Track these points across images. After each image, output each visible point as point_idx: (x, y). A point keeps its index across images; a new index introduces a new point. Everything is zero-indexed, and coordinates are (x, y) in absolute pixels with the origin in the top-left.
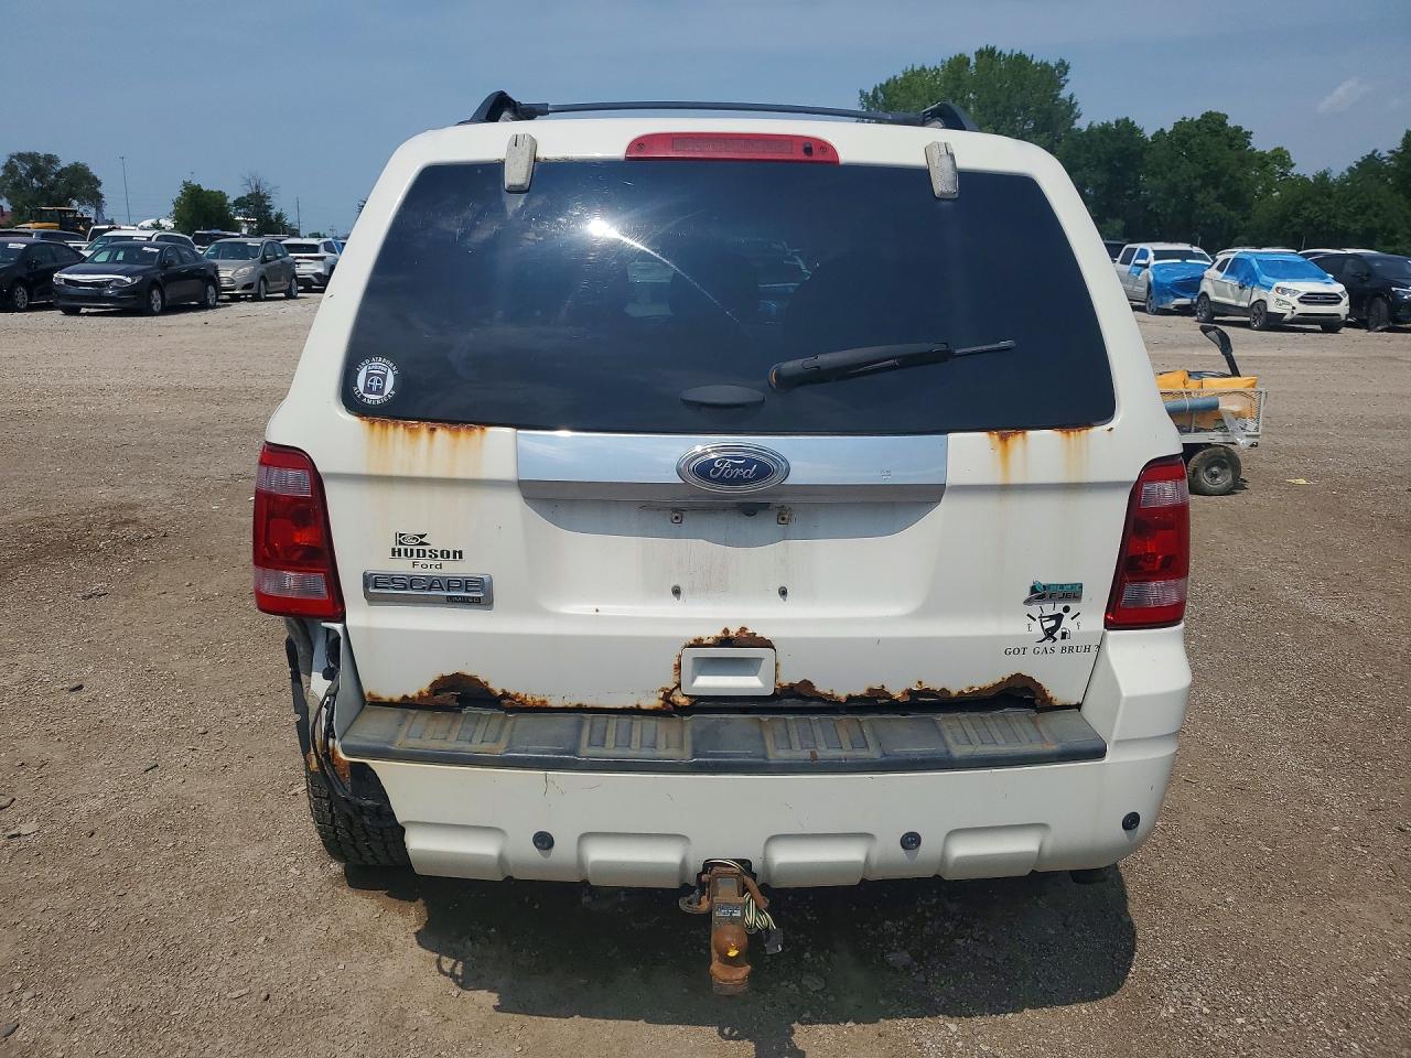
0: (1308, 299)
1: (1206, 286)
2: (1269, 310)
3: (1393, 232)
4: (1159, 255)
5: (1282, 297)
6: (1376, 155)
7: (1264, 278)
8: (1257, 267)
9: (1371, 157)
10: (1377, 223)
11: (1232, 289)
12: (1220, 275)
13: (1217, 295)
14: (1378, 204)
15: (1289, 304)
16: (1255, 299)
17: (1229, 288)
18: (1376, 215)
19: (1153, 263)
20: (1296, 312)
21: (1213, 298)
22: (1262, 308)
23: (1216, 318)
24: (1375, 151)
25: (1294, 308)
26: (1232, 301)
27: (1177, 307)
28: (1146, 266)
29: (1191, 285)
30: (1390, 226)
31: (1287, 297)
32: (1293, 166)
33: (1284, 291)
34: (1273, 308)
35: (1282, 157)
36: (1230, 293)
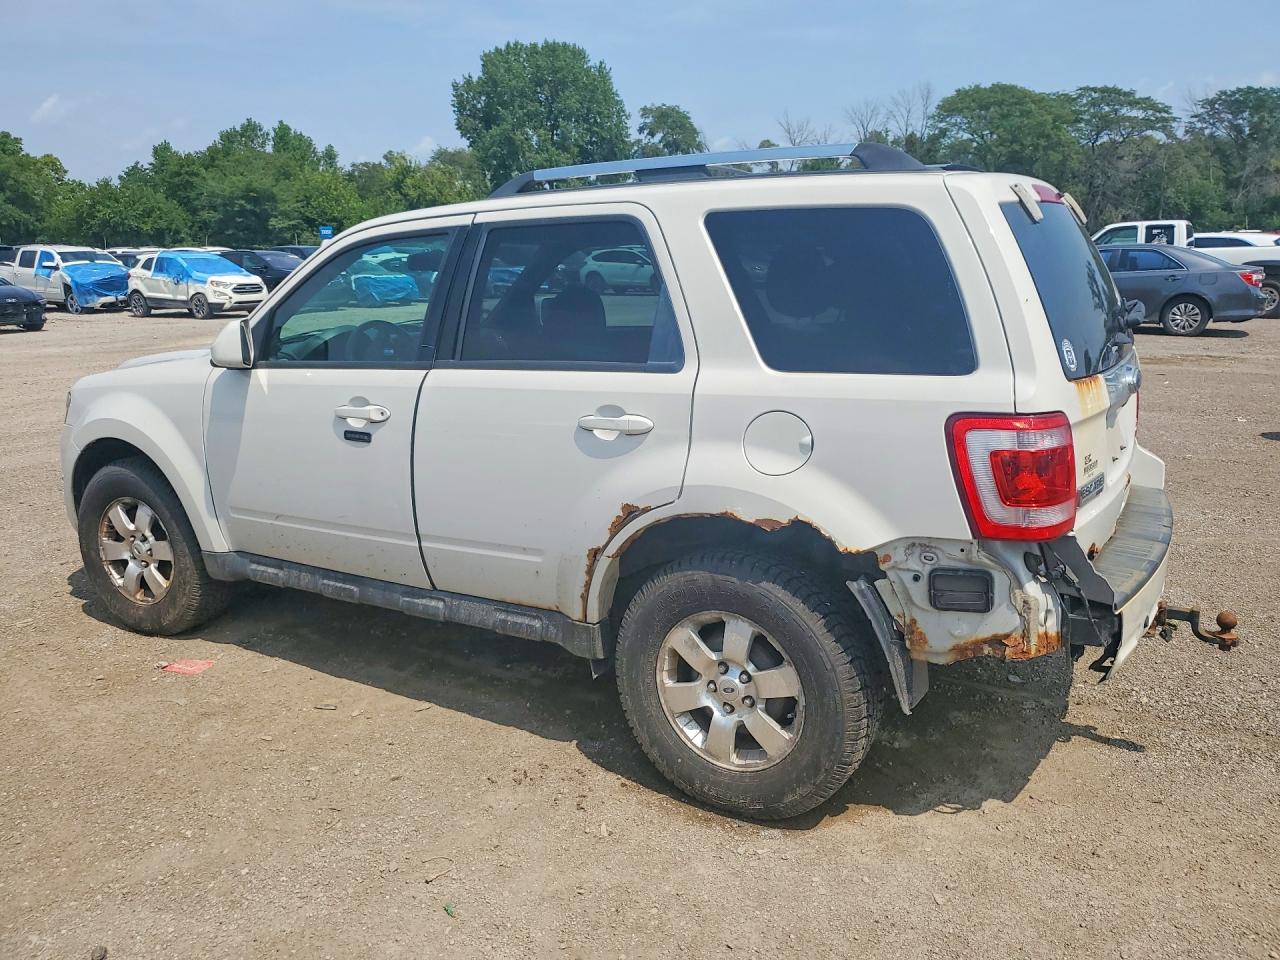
0: (240, 289)
1: (133, 284)
2: (210, 301)
3: (177, 232)
4: (64, 257)
5: (217, 289)
6: (139, 166)
7: (196, 274)
8: (185, 265)
9: (135, 167)
10: (163, 224)
11: (166, 285)
12: (149, 274)
13: (150, 291)
14: (159, 209)
15: (225, 295)
16: (192, 292)
17: (162, 284)
18: (161, 218)
19: (62, 265)
20: (233, 301)
21: (147, 294)
22: (202, 300)
23: (153, 312)
24: (137, 163)
25: (231, 298)
26: (170, 296)
27: (103, 305)
28: (56, 268)
29: (118, 283)
30: (174, 226)
31: (221, 289)
32: (66, 172)
33: (218, 284)
34: (212, 299)
35: (54, 164)
36: (165, 289)
